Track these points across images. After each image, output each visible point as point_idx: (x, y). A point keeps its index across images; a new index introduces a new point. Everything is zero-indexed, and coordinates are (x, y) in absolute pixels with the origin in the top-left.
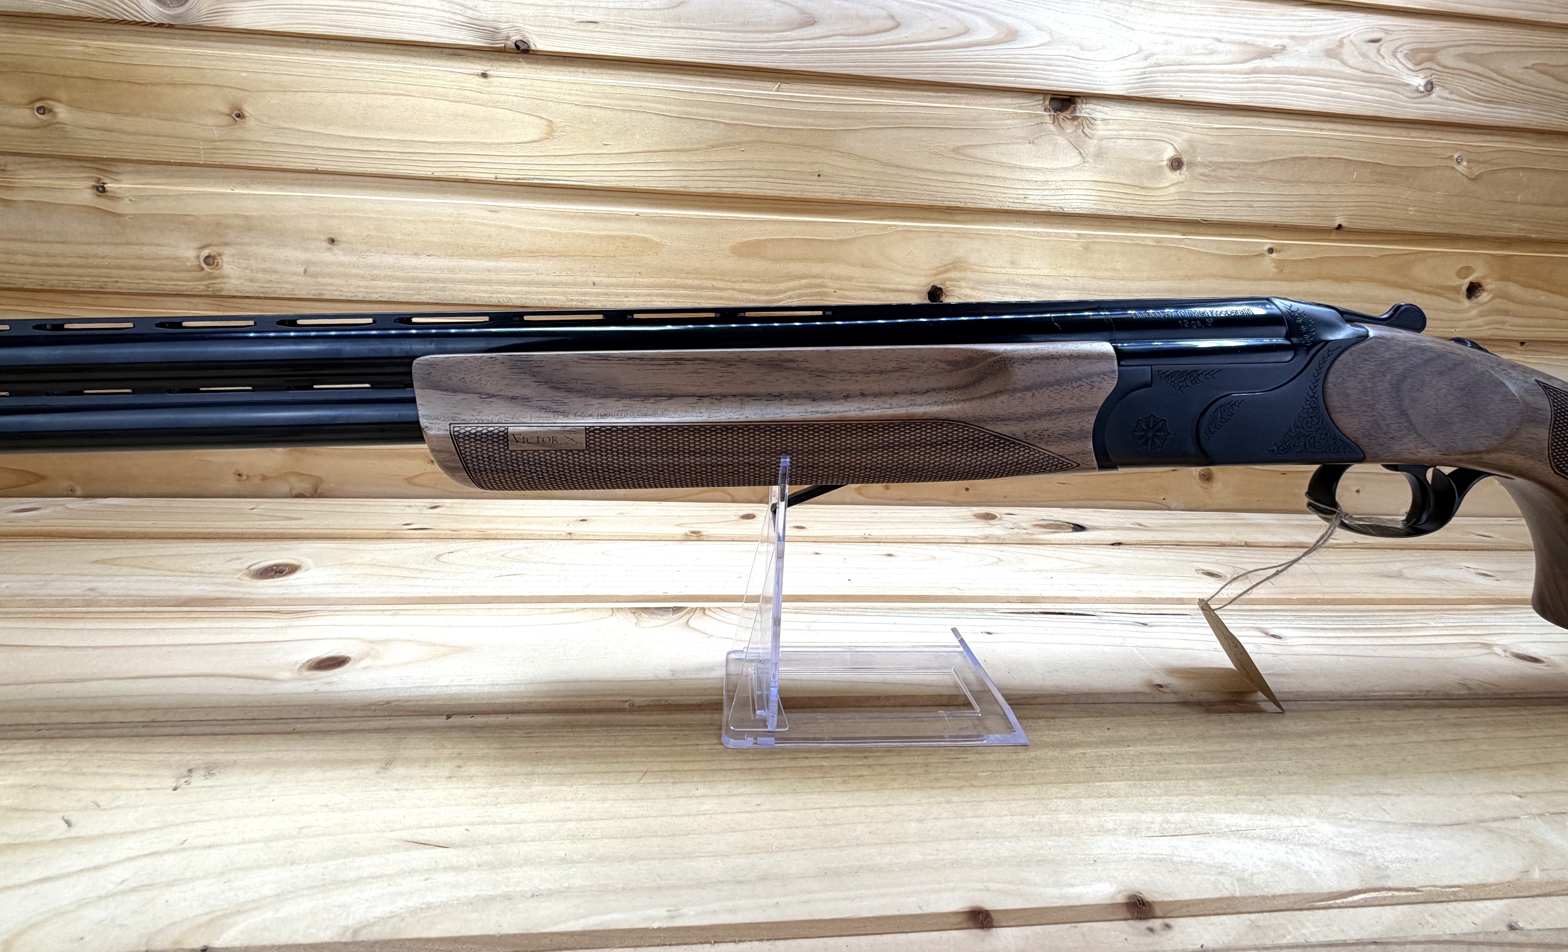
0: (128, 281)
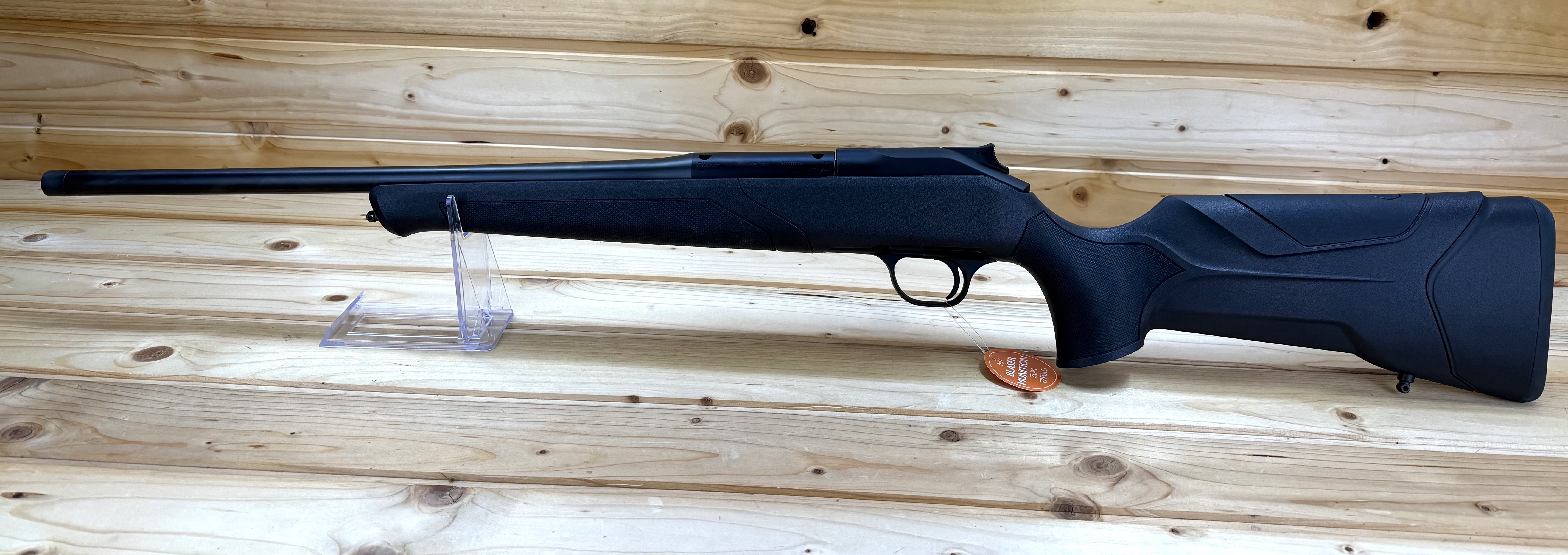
0: (135, 13)
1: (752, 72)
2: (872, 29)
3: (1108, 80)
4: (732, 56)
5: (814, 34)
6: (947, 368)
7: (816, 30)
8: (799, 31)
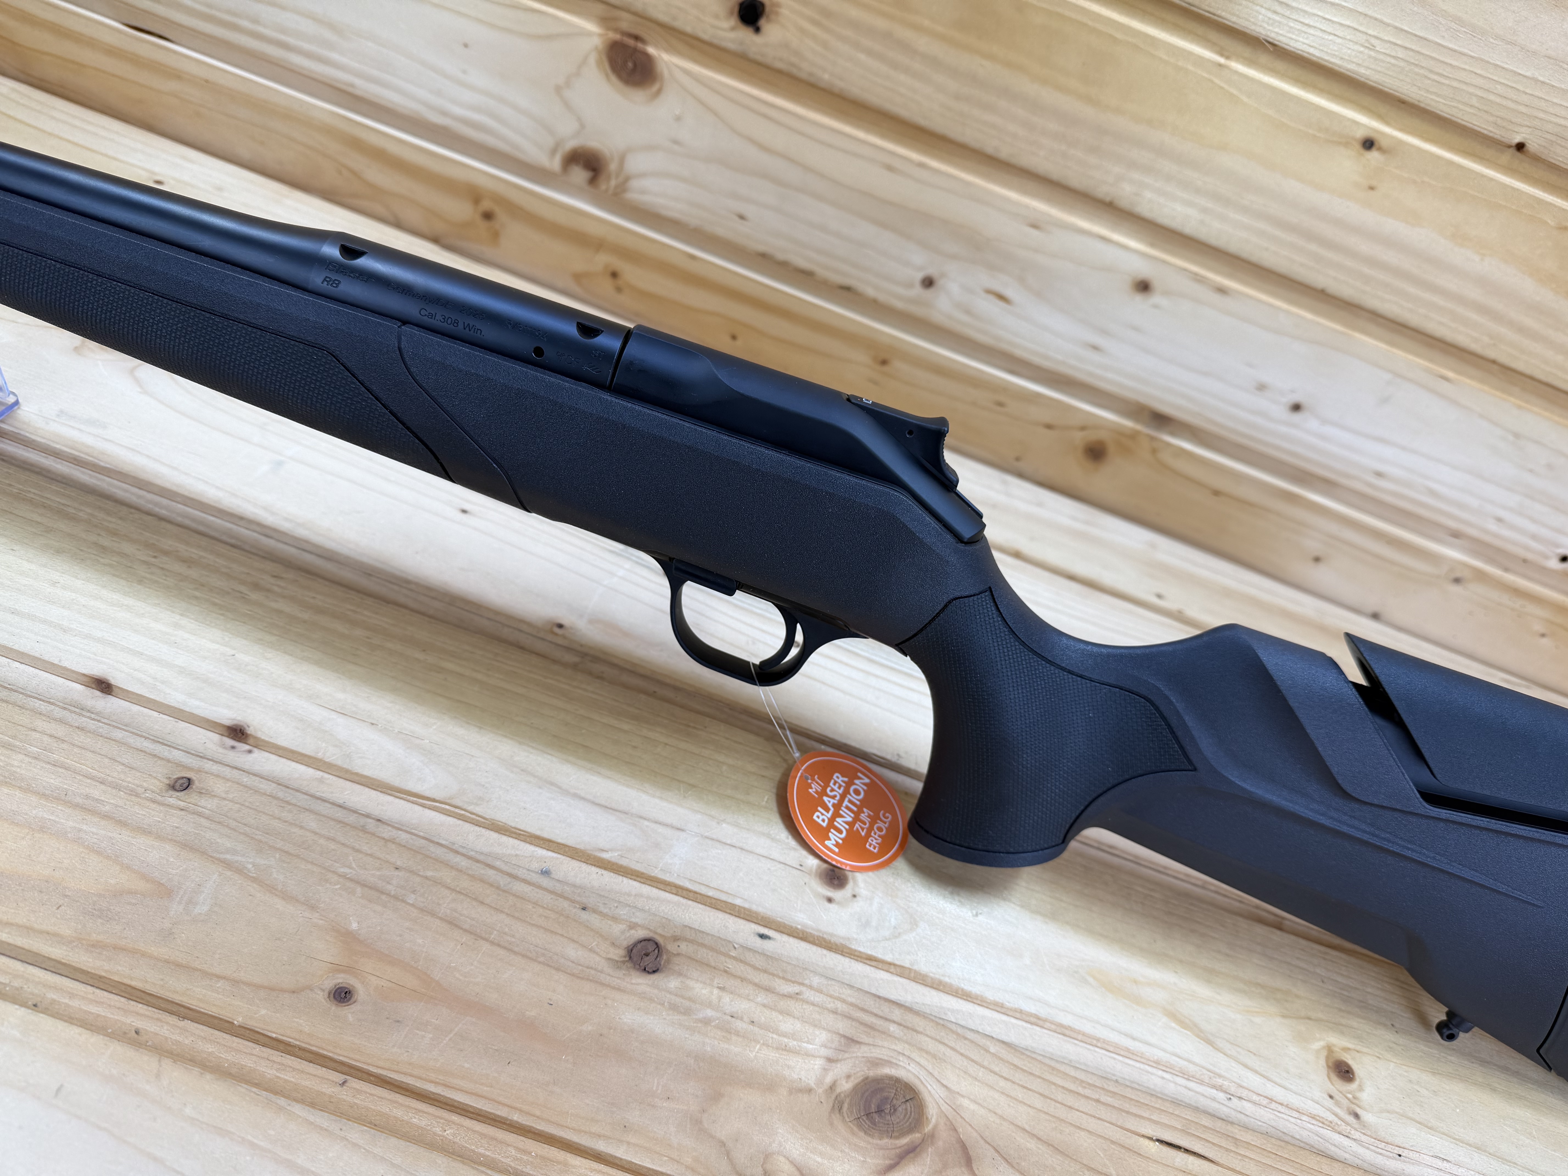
1: (630, 65)
2: (862, 57)
3: (1222, 290)
4: (605, 21)
5: (757, 30)
6: (724, 768)
7: (762, 22)
8: (732, 13)
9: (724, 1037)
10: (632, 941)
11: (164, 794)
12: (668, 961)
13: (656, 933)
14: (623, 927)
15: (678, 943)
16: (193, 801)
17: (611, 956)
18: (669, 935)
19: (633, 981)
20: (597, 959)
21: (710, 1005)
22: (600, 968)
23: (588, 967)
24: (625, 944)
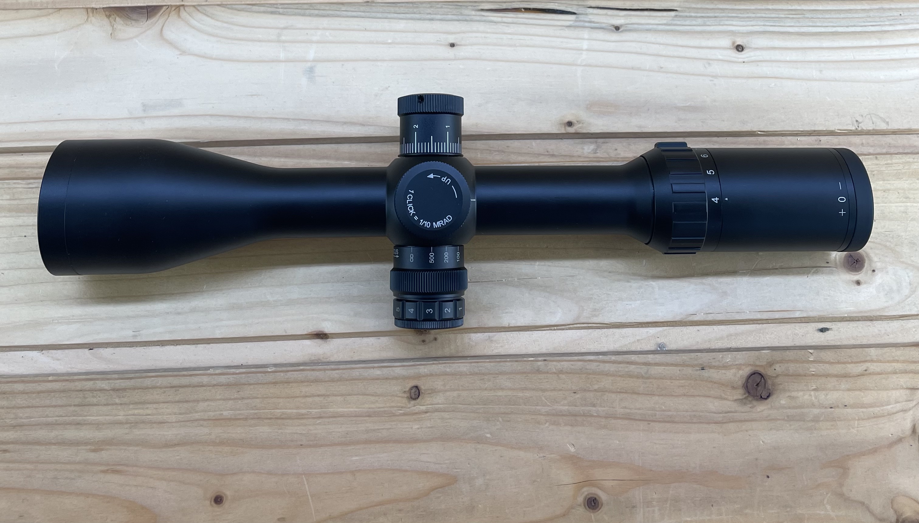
9: (832, 426)
10: (744, 380)
11: (409, 406)
12: (773, 385)
13: (757, 366)
14: (733, 371)
15: (774, 367)
16: (428, 402)
17: (735, 398)
18: (765, 363)
19: (759, 410)
20: (729, 403)
21: (813, 406)
22: (733, 410)
23: (726, 413)
24: (740, 383)
